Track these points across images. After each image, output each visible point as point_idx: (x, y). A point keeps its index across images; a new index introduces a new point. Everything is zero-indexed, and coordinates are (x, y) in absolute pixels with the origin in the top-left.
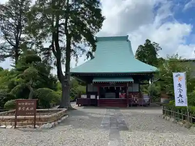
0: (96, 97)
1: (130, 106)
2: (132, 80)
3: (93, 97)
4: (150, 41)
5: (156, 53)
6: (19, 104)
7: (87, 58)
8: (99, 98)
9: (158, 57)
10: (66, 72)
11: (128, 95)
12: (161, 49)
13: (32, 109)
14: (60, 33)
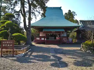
0: (45, 39)
1: (62, 43)
2: (64, 30)
3: (43, 39)
4: (71, 11)
5: (74, 17)
6: (3, 43)
7: (42, 17)
8: (46, 39)
9: (75, 19)
10: (29, 25)
11: (61, 38)
12: (76, 15)
13: (11, 45)
14: (25, 3)
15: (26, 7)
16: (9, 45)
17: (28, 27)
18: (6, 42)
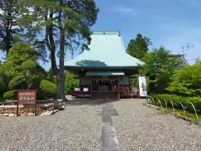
2: (123, 74)
4: (141, 36)
6: (21, 94)
10: (60, 66)
12: (152, 44)
13: (33, 98)
14: (54, 27)
15: (55, 35)
16: (28, 98)
17: (58, 68)
18: (24, 94)
